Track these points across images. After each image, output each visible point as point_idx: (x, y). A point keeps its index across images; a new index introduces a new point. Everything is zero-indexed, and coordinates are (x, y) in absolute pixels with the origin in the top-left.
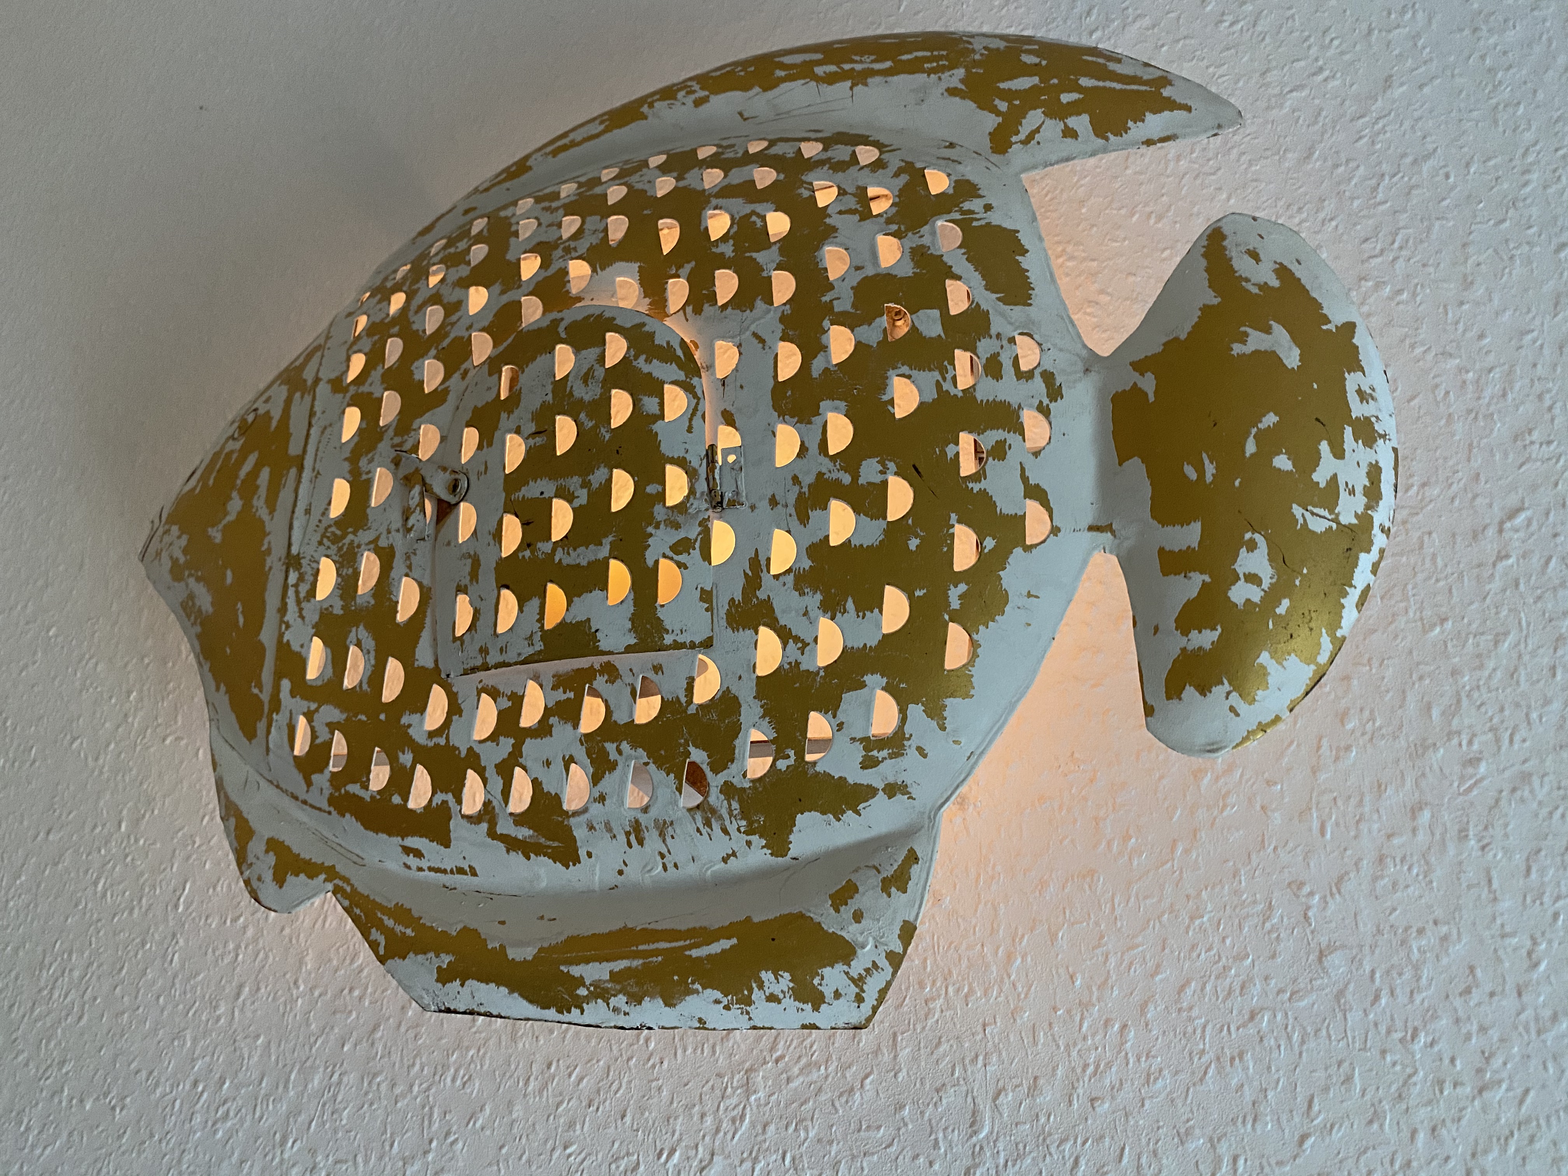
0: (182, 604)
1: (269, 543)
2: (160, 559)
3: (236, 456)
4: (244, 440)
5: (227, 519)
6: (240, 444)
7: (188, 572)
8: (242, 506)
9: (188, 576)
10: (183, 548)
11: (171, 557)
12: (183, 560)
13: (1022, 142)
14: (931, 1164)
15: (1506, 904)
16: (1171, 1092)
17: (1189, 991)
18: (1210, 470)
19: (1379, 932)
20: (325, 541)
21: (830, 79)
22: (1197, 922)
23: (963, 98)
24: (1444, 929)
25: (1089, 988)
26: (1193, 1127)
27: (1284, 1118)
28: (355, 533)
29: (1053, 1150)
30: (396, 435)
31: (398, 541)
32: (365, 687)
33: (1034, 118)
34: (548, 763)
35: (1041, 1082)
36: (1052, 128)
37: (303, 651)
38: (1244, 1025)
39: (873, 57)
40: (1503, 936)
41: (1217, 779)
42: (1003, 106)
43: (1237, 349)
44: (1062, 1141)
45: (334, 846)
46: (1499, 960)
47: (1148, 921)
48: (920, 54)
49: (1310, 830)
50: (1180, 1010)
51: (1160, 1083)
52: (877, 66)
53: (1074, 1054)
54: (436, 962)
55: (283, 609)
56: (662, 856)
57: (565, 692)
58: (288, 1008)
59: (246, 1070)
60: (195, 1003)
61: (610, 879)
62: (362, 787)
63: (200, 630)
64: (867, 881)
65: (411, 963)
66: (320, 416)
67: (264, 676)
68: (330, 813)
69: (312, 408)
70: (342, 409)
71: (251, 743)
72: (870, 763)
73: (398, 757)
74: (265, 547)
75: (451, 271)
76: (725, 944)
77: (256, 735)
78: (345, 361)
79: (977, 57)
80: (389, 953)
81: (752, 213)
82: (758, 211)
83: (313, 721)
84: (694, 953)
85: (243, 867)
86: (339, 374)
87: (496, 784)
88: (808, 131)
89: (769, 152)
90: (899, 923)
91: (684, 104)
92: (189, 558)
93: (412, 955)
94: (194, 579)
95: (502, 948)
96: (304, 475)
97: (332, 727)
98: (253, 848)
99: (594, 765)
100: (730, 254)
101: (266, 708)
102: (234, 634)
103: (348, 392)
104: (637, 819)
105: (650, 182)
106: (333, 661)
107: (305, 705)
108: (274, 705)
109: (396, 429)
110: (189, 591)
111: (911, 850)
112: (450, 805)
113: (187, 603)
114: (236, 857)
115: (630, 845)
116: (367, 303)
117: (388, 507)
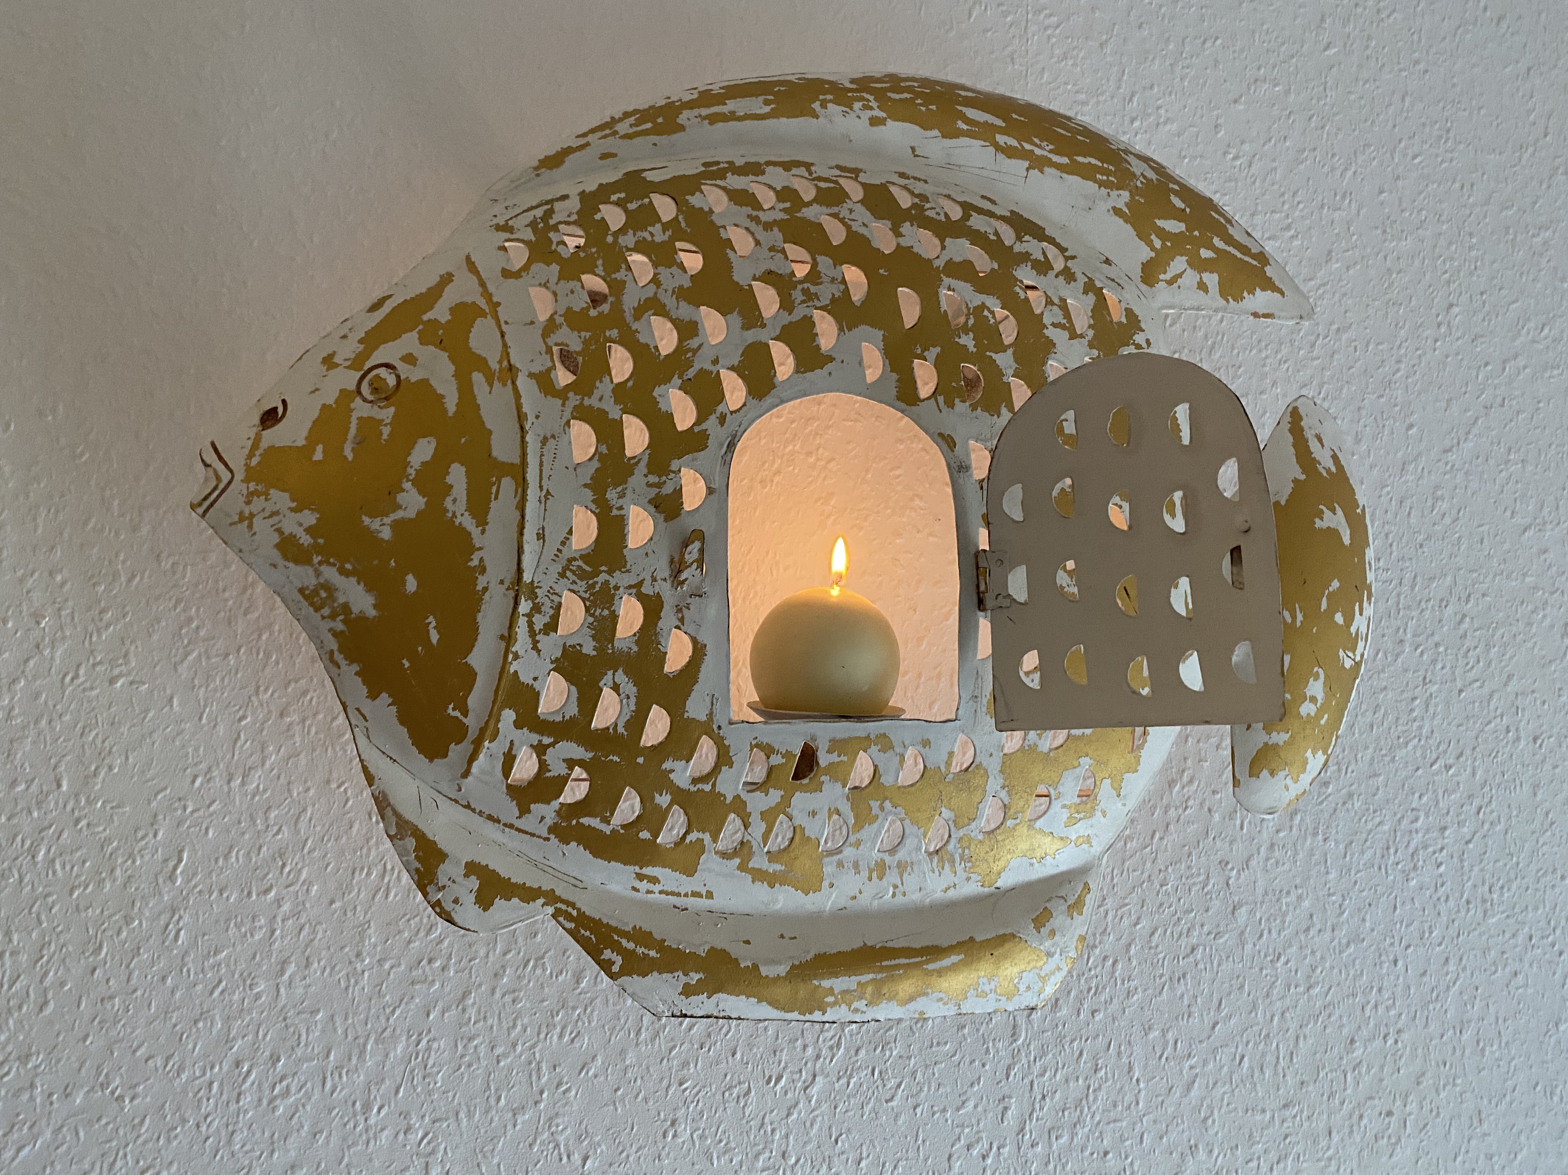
0: (301, 591)
1: (481, 560)
2: (250, 526)
3: (386, 431)
4: (392, 410)
5: (399, 514)
6: (387, 414)
7: (320, 558)
8: (426, 503)
9: (320, 563)
10: (306, 525)
11: (279, 531)
12: (306, 540)
13: (1166, 281)
14: (984, 1065)
15: (1331, 877)
16: (1141, 1003)
17: (1157, 935)
18: (1300, 617)
19: (1266, 893)
20: (568, 574)
21: (1010, 152)
22: (1164, 888)
23: (1126, 221)
24: (1300, 891)
26: (1153, 1024)
27: (1205, 1013)
28: (610, 572)
29: (1066, 1047)
30: (650, 472)
31: (666, 590)
32: (621, 729)
33: (1179, 264)
34: (814, 814)
35: (1061, 1002)
36: (1191, 278)
37: (536, 685)
38: (1187, 956)
39: (1051, 147)
40: (1329, 895)
41: (1183, 788)
42: (1158, 244)
43: (1318, 524)
44: (1072, 1042)
45: (546, 868)
46: (1325, 910)
47: (1134, 887)
48: (1093, 161)
49: (1235, 825)
50: (1150, 948)
51: (1135, 997)
52: (1056, 158)
53: (1082, 981)
54: (683, 979)
55: (508, 638)
56: (895, 887)
57: (839, 756)
58: (352, 981)
59: (306, 1045)
60: (220, 982)
61: (842, 903)
62: (602, 821)
63: (340, 626)
64: (1059, 909)
65: (653, 979)
66: (535, 420)
67: (472, 701)
68: (548, 839)
69: (519, 407)
70: (565, 420)
71: (431, 761)
72: (1071, 822)
73: (653, 798)
74: (475, 562)
75: (661, 269)
76: (954, 958)
77: (445, 756)
78: (547, 353)
79: (1139, 184)
80: (625, 971)
81: (983, 306)
82: (988, 304)
83: (545, 754)
84: (931, 967)
85: (428, 889)
86: (543, 369)
87: (758, 828)
88: (983, 197)
89: (969, 223)
90: (1076, 937)
91: (859, 117)
92: (321, 541)
93: (655, 974)
94: (335, 569)
95: (756, 967)
96: (529, 492)
97: (571, 763)
98: (446, 871)
99: (857, 817)
100: (972, 349)
101: (472, 734)
102: (420, 649)
103: (567, 399)
104: (883, 860)
105: (864, 224)
106: (578, 698)
107: (535, 738)
108: (489, 733)
109: (648, 465)
110: (322, 581)
111: (1086, 884)
112: (706, 843)
113: (316, 592)
114: (416, 877)
115: (870, 879)
116: (536, 267)
117: (650, 551)
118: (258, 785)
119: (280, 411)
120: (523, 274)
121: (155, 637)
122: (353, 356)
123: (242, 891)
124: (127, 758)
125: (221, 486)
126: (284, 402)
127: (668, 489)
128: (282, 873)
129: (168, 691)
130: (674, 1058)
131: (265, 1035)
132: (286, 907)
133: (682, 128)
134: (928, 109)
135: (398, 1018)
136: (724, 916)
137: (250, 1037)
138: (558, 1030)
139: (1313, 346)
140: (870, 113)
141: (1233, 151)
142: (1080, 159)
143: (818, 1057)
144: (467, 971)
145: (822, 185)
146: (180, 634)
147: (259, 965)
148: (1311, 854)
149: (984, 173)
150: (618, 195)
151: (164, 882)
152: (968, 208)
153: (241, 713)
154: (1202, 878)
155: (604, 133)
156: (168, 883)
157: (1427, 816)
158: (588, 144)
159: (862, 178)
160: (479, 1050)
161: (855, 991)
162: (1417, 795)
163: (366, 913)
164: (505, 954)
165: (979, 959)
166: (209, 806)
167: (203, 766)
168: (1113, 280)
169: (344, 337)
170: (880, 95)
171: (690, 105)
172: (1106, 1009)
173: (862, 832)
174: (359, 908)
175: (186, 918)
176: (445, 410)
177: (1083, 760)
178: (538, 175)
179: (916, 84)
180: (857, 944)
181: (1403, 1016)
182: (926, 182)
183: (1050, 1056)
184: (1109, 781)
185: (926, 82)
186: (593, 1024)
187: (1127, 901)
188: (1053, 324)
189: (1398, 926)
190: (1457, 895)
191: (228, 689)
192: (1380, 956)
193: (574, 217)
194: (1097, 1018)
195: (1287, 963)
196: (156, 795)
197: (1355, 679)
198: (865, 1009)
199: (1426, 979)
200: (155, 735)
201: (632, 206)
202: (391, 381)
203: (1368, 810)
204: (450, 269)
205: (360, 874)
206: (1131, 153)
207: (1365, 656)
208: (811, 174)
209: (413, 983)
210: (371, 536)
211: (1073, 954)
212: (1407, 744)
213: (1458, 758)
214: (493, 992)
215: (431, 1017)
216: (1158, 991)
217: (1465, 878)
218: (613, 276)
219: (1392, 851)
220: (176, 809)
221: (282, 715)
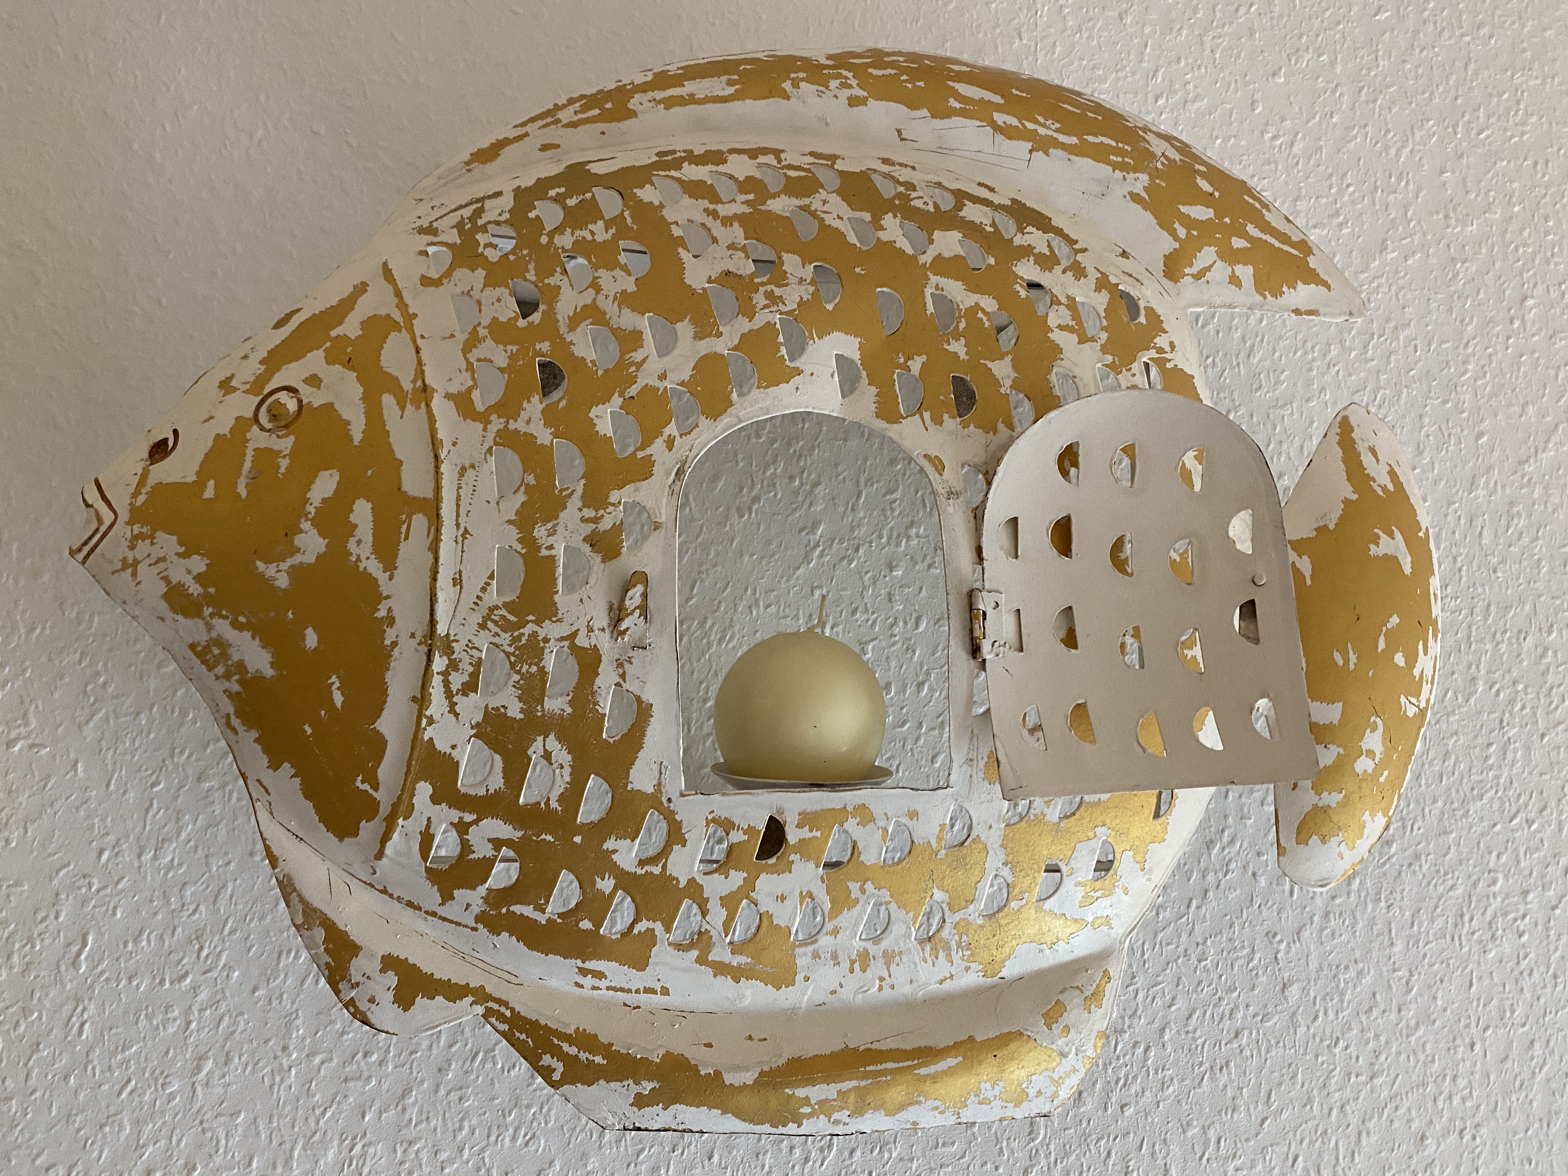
0: (192, 647)
1: (390, 610)
2: (134, 574)
3: (284, 464)
4: (291, 439)
5: (298, 559)
6: (285, 444)
7: (210, 610)
8: (327, 546)
9: (212, 616)
10: (195, 573)
11: (166, 579)
12: (195, 589)
13: (1193, 275)
14: (997, 1168)
15: (1397, 948)
16: (1178, 1095)
17: (1195, 1017)
18: (1353, 658)
19: (1321, 969)
20: (490, 624)
21: (1009, 133)
22: (1203, 964)
23: (1145, 208)
24: (1361, 965)
25: (1123, 1018)
26: (1192, 1120)
27: (1252, 1107)
28: (538, 622)
29: (1092, 1147)
30: (586, 504)
31: (604, 642)
32: (554, 804)
33: (1207, 255)
34: (783, 898)
35: (1084, 1095)
36: (1221, 270)
37: (455, 754)
38: (1230, 1042)
39: (1058, 125)
40: (1394, 970)
41: (1224, 849)
42: (1182, 232)
43: (1373, 550)
44: (1099, 1140)
45: (476, 962)
46: (1390, 987)
47: (1168, 964)
48: (1106, 140)
49: (1283, 891)
50: (1187, 1032)
51: (1171, 1089)
52: (1062, 138)
53: (1110, 1071)
54: (635, 1089)
55: (422, 700)
56: (882, 979)
57: (811, 831)
58: (278, 1079)
59: (225, 1152)
60: (129, 1081)
61: (820, 998)
62: (535, 909)
63: (236, 688)
64: (1073, 1001)
65: (600, 1089)
66: (451, 448)
67: (383, 772)
68: (475, 929)
69: (433, 432)
70: (486, 446)
71: (341, 840)
72: (1088, 901)
73: (594, 883)
74: (382, 613)
75: (601, 272)
76: (951, 1062)
77: (356, 834)
78: (467, 370)
79: (1159, 166)
80: (570, 1078)
81: (977, 307)
82: (982, 305)
83: (467, 834)
84: (923, 1071)
85: (340, 986)
86: (463, 389)
87: (718, 915)
88: (980, 184)
89: (961, 214)
90: (1094, 1034)
91: (836, 97)
92: (212, 590)
93: (602, 1082)
94: (228, 622)
95: (718, 1074)
96: (443, 531)
97: (497, 844)
98: (359, 966)
99: (833, 901)
100: (963, 356)
101: (384, 810)
102: (323, 713)
103: (490, 422)
104: (866, 950)
105: (839, 217)
106: (504, 771)
107: (455, 815)
108: (402, 808)
109: (583, 497)
110: (214, 635)
111: (1106, 972)
112: (657, 933)
113: (207, 648)
114: (326, 972)
115: (852, 971)
116: (458, 274)
117: (585, 597)
118: (173, 860)
119: (171, 443)
120: (445, 281)
121: (57, 695)
122: (252, 379)
123: (154, 978)
124: (26, 832)
125: (103, 529)
126: (175, 432)
127: (606, 524)
128: (198, 958)
129: (72, 755)
130: (642, 1163)
131: (179, 1141)
132: (203, 996)
133: (633, 114)
134: (915, 86)
135: (330, 1119)
136: (683, 1014)
137: (162, 1144)
138: (511, 1131)
139: (1366, 346)
140: (848, 92)
141: (1272, 130)
142: (1091, 139)
143: (807, 1160)
144: (407, 1066)
145: (793, 174)
146: (85, 692)
147: (173, 1061)
148: (1372, 922)
149: (980, 157)
150: (558, 190)
151: (67, 970)
152: (961, 196)
153: (154, 778)
154: (1245, 952)
155: (544, 122)
156: (72, 970)
157: (1506, 877)
158: (526, 134)
159: (839, 165)
160: (421, 1155)
161: (834, 1100)
162: (1494, 854)
163: (293, 1003)
164: (450, 1046)
165: (980, 1062)
166: (117, 883)
167: (111, 838)
168: (1131, 276)
169: (245, 357)
170: (860, 71)
171: (644, 88)
172: (1137, 1102)
173: (840, 918)
174: (285, 997)
175: (92, 1009)
176: (350, 439)
177: (1099, 830)
178: (469, 171)
179: (902, 59)
180: (837, 1046)
181: (1482, 1107)
182: (913, 168)
183: (1073, 1157)
184: (1131, 853)
185: (913, 57)
186: (550, 1125)
187: (1160, 979)
188: (1060, 327)
189: (1475, 1004)
190: (1543, 968)
191: (139, 752)
192: (1454, 1039)
193: (506, 216)
194: (1127, 1114)
195: (1346, 1048)
196: (58, 872)
197: (1419, 729)
198: (847, 1120)
199: (1508, 1064)
200: (57, 806)
201: (571, 202)
202: (292, 405)
203: (1438, 872)
204: (365, 279)
205: (287, 957)
206: (1151, 131)
207: (1432, 701)
208: (779, 162)
209: (346, 1080)
210: (267, 583)
211: (1090, 1053)
212: (1481, 797)
213: (1541, 812)
214: (436, 1091)
215: (367, 1119)
216: (1197, 1081)
217: (1552, 948)
218: (546, 281)
219: (1466, 918)
220: (80, 888)
221: (199, 779)
